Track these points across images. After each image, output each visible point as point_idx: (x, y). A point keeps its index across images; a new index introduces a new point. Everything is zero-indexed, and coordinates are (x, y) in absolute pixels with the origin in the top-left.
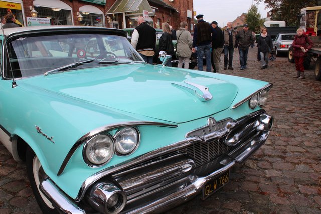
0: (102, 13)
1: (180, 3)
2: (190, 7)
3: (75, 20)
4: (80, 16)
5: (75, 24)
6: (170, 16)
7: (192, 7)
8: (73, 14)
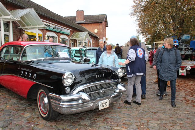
0: (68, 38)
1: (100, 34)
2: (105, 36)
3: (58, 41)
4: (61, 39)
5: (58, 43)
6: (95, 40)
7: (106, 36)
8: (58, 38)
